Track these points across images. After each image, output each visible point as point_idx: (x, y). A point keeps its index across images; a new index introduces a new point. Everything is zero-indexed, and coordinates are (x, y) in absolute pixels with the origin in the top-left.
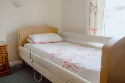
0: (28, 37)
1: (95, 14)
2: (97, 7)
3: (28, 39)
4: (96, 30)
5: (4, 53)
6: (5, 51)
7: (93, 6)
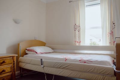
0: (26, 49)
1: (79, 31)
2: (80, 27)
3: (26, 51)
4: (80, 42)
5: (13, 63)
6: (14, 61)
7: (77, 26)
